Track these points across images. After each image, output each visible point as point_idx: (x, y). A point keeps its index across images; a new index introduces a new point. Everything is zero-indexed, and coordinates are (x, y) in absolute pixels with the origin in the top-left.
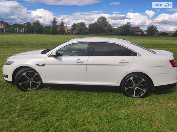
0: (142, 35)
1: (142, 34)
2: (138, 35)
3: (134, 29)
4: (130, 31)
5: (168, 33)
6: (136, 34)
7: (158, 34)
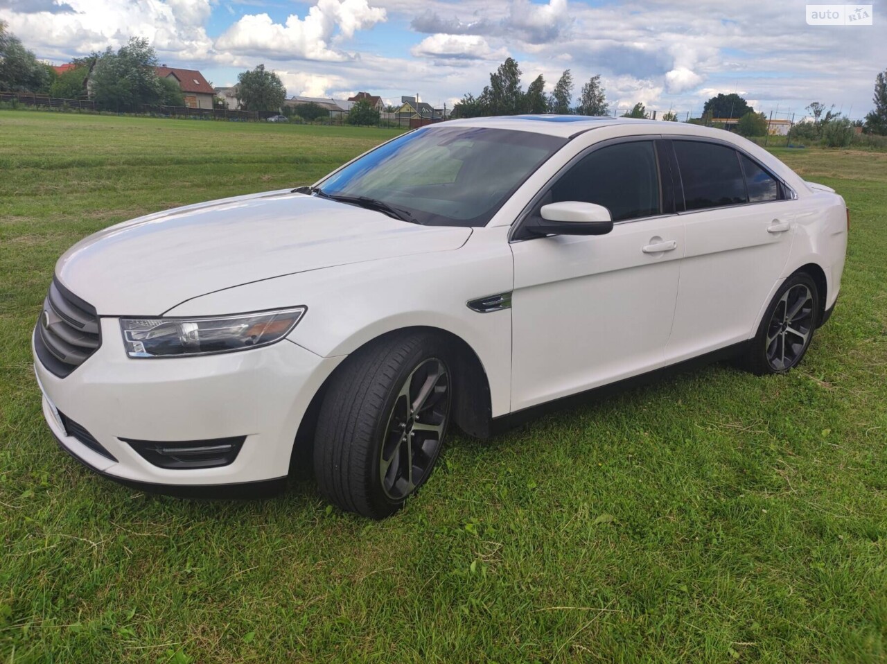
0: (220, 112)
1: (216, 105)
2: (200, 114)
3: (172, 78)
4: (158, 91)
5: (324, 106)
6: (188, 105)
7: (287, 111)
